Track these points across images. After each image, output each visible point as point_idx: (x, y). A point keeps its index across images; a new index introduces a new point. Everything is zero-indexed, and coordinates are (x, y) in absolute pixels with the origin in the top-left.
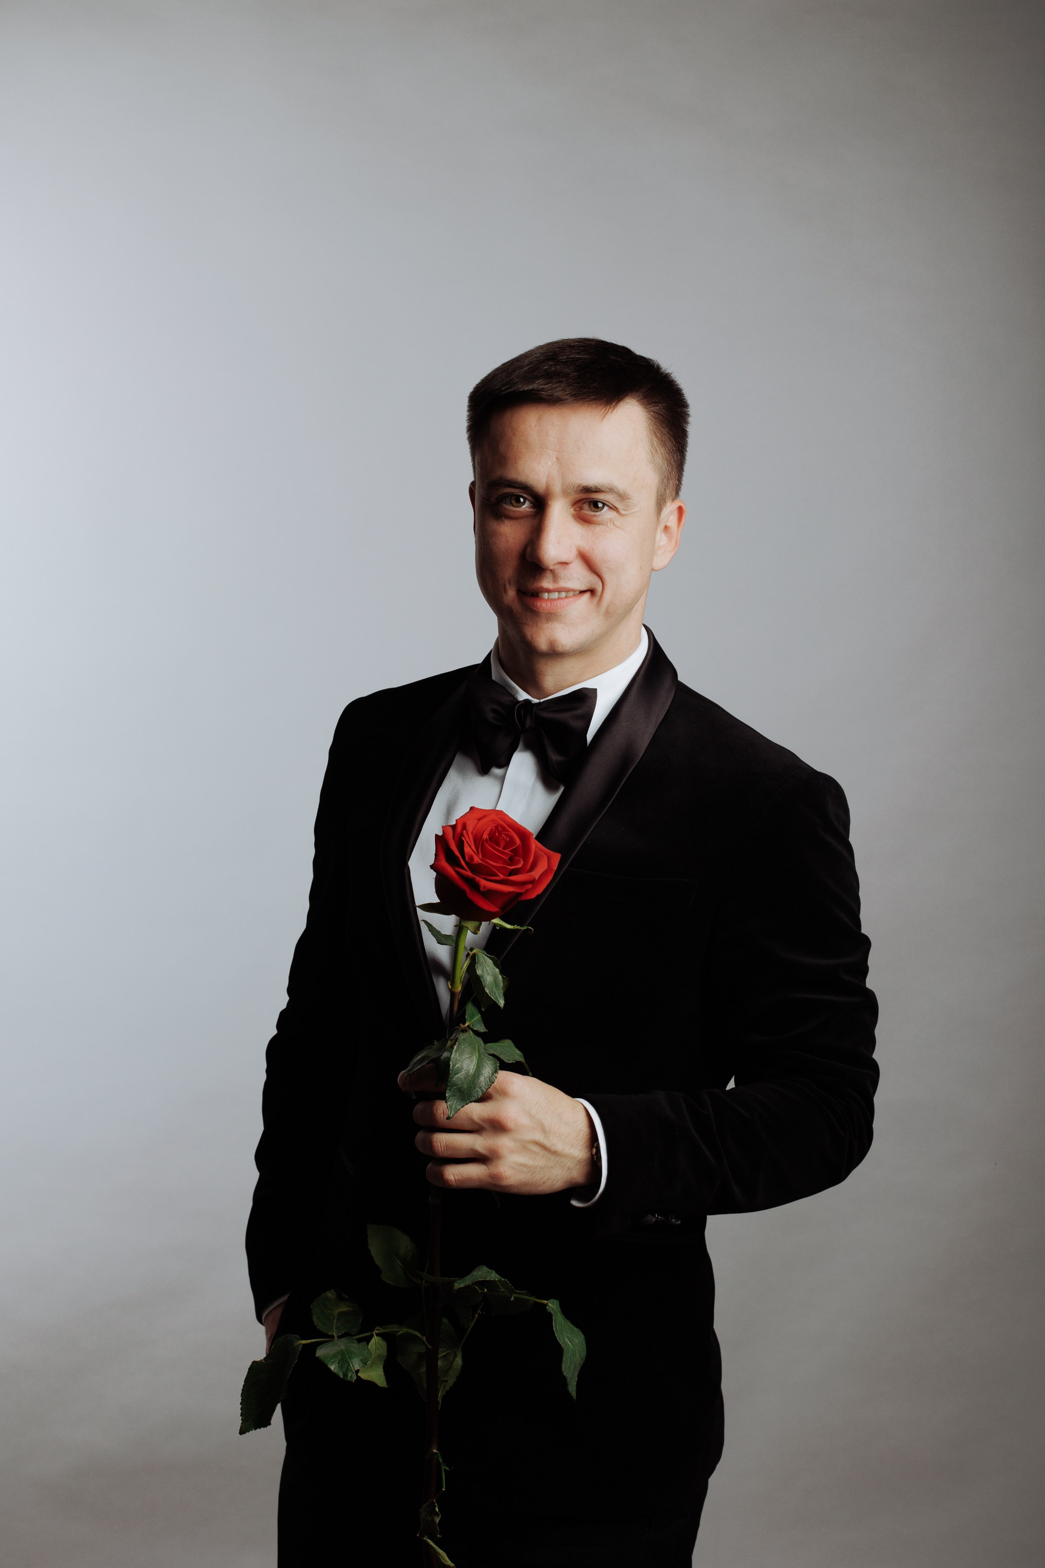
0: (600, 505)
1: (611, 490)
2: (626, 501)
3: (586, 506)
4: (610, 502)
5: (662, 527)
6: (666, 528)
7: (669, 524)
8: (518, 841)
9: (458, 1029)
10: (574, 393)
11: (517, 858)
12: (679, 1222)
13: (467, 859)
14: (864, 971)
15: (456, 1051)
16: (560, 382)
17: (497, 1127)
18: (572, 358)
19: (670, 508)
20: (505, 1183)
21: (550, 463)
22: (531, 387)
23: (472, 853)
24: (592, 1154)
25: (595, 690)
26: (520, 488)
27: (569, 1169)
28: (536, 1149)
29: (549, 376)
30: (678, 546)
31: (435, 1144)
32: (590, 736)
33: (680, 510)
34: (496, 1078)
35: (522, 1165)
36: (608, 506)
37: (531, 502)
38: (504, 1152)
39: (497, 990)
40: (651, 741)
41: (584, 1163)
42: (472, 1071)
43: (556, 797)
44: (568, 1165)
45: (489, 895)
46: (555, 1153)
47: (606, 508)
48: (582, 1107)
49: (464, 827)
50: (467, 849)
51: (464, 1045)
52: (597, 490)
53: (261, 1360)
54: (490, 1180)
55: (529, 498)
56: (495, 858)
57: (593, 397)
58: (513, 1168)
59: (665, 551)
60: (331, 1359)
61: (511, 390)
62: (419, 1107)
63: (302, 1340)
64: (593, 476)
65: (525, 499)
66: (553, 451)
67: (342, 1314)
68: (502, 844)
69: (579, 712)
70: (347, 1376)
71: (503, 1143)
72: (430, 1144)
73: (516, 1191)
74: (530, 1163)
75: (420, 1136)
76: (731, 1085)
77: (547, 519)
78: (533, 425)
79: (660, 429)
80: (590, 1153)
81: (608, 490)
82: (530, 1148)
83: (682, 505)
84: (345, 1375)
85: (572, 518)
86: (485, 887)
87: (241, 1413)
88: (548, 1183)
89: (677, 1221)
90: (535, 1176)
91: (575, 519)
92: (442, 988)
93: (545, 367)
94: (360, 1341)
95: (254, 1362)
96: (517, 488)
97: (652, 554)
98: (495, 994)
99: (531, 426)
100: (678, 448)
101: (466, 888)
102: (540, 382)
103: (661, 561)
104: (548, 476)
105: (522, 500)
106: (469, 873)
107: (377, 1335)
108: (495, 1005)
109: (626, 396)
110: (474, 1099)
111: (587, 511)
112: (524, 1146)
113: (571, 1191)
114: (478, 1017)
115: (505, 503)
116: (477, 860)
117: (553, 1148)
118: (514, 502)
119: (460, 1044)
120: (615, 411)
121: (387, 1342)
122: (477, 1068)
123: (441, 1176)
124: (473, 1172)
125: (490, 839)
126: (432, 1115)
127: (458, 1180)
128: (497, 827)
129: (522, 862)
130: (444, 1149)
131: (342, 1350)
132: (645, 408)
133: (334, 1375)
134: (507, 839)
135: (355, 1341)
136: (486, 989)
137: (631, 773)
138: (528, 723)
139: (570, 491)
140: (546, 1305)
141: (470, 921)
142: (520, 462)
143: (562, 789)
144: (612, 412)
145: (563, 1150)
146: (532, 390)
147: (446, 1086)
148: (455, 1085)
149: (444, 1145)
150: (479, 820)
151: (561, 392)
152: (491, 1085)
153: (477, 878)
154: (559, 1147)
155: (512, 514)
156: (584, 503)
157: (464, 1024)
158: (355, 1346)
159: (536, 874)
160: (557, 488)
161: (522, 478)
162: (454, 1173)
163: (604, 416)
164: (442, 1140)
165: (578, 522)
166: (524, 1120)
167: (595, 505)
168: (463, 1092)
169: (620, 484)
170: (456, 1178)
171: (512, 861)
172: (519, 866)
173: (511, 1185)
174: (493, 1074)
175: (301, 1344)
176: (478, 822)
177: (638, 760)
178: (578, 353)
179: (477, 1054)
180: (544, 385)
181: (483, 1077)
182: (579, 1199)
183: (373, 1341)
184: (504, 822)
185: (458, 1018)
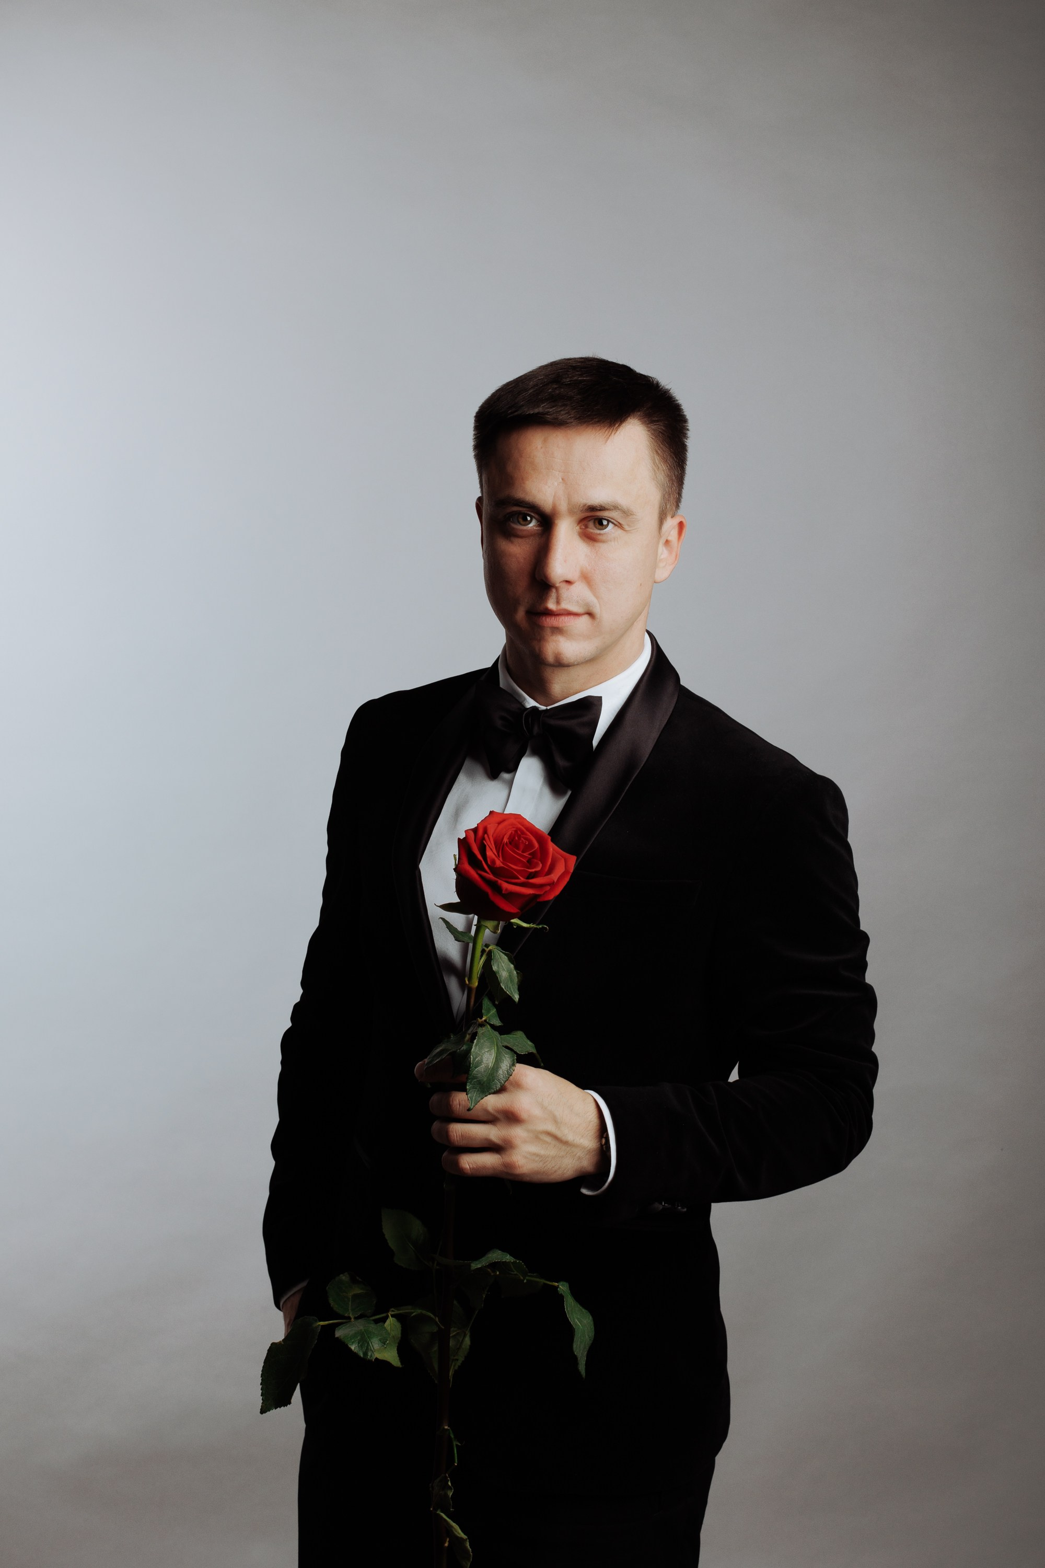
0: (605, 523)
1: (616, 508)
2: (630, 517)
3: (591, 524)
4: (615, 519)
5: (662, 541)
6: (667, 542)
7: (669, 538)
8: (536, 845)
9: (475, 1023)
10: (578, 416)
11: (536, 860)
12: (685, 1210)
13: (489, 863)
14: (863, 966)
15: (476, 1045)
16: (565, 405)
17: (510, 1117)
18: (575, 380)
19: (671, 524)
20: (519, 1171)
21: (556, 484)
22: (536, 411)
23: (494, 856)
24: (601, 1144)
25: (600, 699)
26: (527, 507)
27: (579, 1158)
28: (548, 1139)
29: (554, 399)
30: (677, 559)
31: (451, 1134)
32: (595, 742)
33: (681, 525)
34: (514, 1071)
35: (534, 1154)
36: (613, 523)
37: (538, 521)
38: (517, 1142)
39: (512, 985)
40: (654, 746)
41: (593, 1153)
42: (491, 1065)
43: (562, 801)
44: (578, 1154)
45: (510, 896)
46: (566, 1143)
47: (610, 524)
48: (592, 1098)
49: (485, 831)
50: (489, 853)
51: (483, 1039)
52: (602, 508)
53: (280, 1341)
54: (503, 1168)
55: (536, 516)
56: (516, 862)
57: (597, 420)
58: (525, 1157)
59: (666, 565)
60: (351, 1339)
61: (516, 413)
62: (435, 1098)
63: (320, 1321)
64: (598, 495)
65: (532, 517)
66: (559, 471)
67: (356, 1296)
68: (522, 847)
69: (585, 719)
70: (367, 1355)
71: (517, 1133)
72: (446, 1134)
73: (528, 1179)
74: (542, 1152)
75: (436, 1125)
76: (734, 1076)
77: (554, 538)
78: (539, 447)
79: (662, 448)
80: (599, 1143)
81: (612, 508)
82: (542, 1138)
83: (683, 520)
84: (365, 1354)
85: (578, 537)
86: (507, 889)
87: (262, 1393)
88: (560, 1172)
89: (683, 1208)
90: (547, 1165)
91: (580, 537)
92: (453, 985)
93: (550, 390)
94: (376, 1322)
95: (273, 1344)
96: (524, 507)
97: (654, 566)
98: (510, 989)
99: (537, 447)
100: (679, 464)
101: (488, 890)
102: (545, 406)
103: (662, 573)
104: (554, 496)
105: (529, 518)
106: (491, 876)
107: (392, 1316)
108: (509, 999)
109: (629, 416)
110: (493, 1091)
111: (593, 530)
112: (537, 1137)
113: (581, 1179)
114: (494, 1011)
115: (513, 522)
116: (499, 863)
117: (564, 1138)
118: (521, 520)
119: (479, 1039)
120: (618, 432)
121: (401, 1324)
122: (495, 1061)
123: (456, 1164)
124: (487, 1160)
125: (510, 843)
126: (448, 1106)
127: (473, 1168)
128: (516, 831)
129: (541, 865)
130: (460, 1138)
131: (361, 1330)
132: (648, 427)
133: (355, 1355)
134: (526, 842)
135: (373, 1322)
136: (501, 985)
137: (635, 778)
138: (536, 730)
139: (576, 511)
140: (558, 1287)
141: (489, 921)
142: (527, 482)
143: (569, 793)
144: (615, 434)
145: (574, 1140)
146: (538, 413)
147: (467, 1078)
148: (475, 1078)
149: (459, 1135)
150: (499, 823)
151: (566, 415)
152: (509, 1078)
153: (500, 881)
154: (570, 1137)
155: (520, 533)
156: (589, 521)
157: (481, 1018)
158: (372, 1327)
159: (555, 876)
160: (563, 507)
161: (529, 498)
162: (469, 1162)
163: (608, 438)
164: (458, 1130)
165: (584, 540)
166: (537, 1112)
167: (599, 522)
168: (482, 1085)
169: (623, 501)
170: (471, 1166)
171: (530, 863)
172: (538, 869)
173: (524, 1174)
174: (510, 1067)
175: (319, 1325)
176: (498, 826)
177: (642, 765)
178: (581, 375)
179: (496, 1047)
180: (550, 408)
181: (501, 1070)
182: (589, 1188)
183: (388, 1322)
184: (523, 826)
185: (474, 1013)
